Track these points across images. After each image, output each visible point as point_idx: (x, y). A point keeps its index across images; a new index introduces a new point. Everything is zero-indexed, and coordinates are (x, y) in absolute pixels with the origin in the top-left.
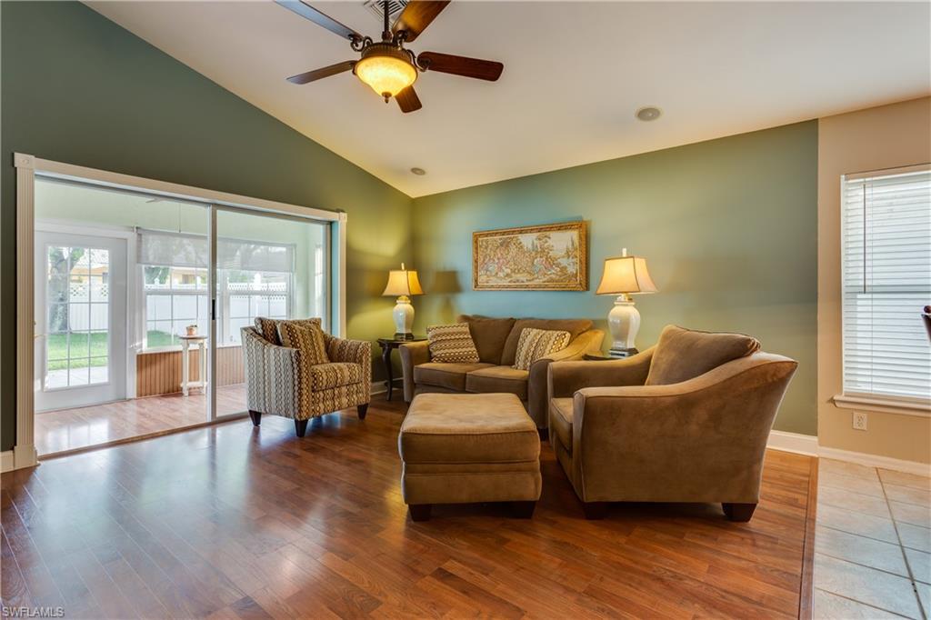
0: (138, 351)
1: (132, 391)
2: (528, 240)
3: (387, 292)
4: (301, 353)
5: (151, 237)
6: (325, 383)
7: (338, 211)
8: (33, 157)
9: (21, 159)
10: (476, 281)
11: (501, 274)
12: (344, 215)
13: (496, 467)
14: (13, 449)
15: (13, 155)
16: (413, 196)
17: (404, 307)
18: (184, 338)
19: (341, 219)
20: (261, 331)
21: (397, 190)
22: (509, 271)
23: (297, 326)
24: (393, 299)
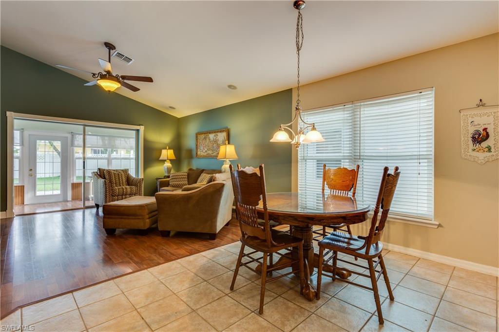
0: (72, 182)
1: (69, 198)
2: (212, 136)
3: (161, 158)
4: (107, 181)
5: (77, 136)
6: (117, 193)
7: (139, 125)
8: (12, 113)
9: (8, 113)
10: (197, 154)
11: (204, 151)
12: (142, 127)
13: (131, 217)
14: (6, 211)
15: (6, 113)
16: (179, 116)
17: (168, 164)
18: (90, 177)
19: (142, 129)
20: (99, 173)
21: (170, 115)
22: (206, 149)
23: (112, 171)
24: (164, 161)
